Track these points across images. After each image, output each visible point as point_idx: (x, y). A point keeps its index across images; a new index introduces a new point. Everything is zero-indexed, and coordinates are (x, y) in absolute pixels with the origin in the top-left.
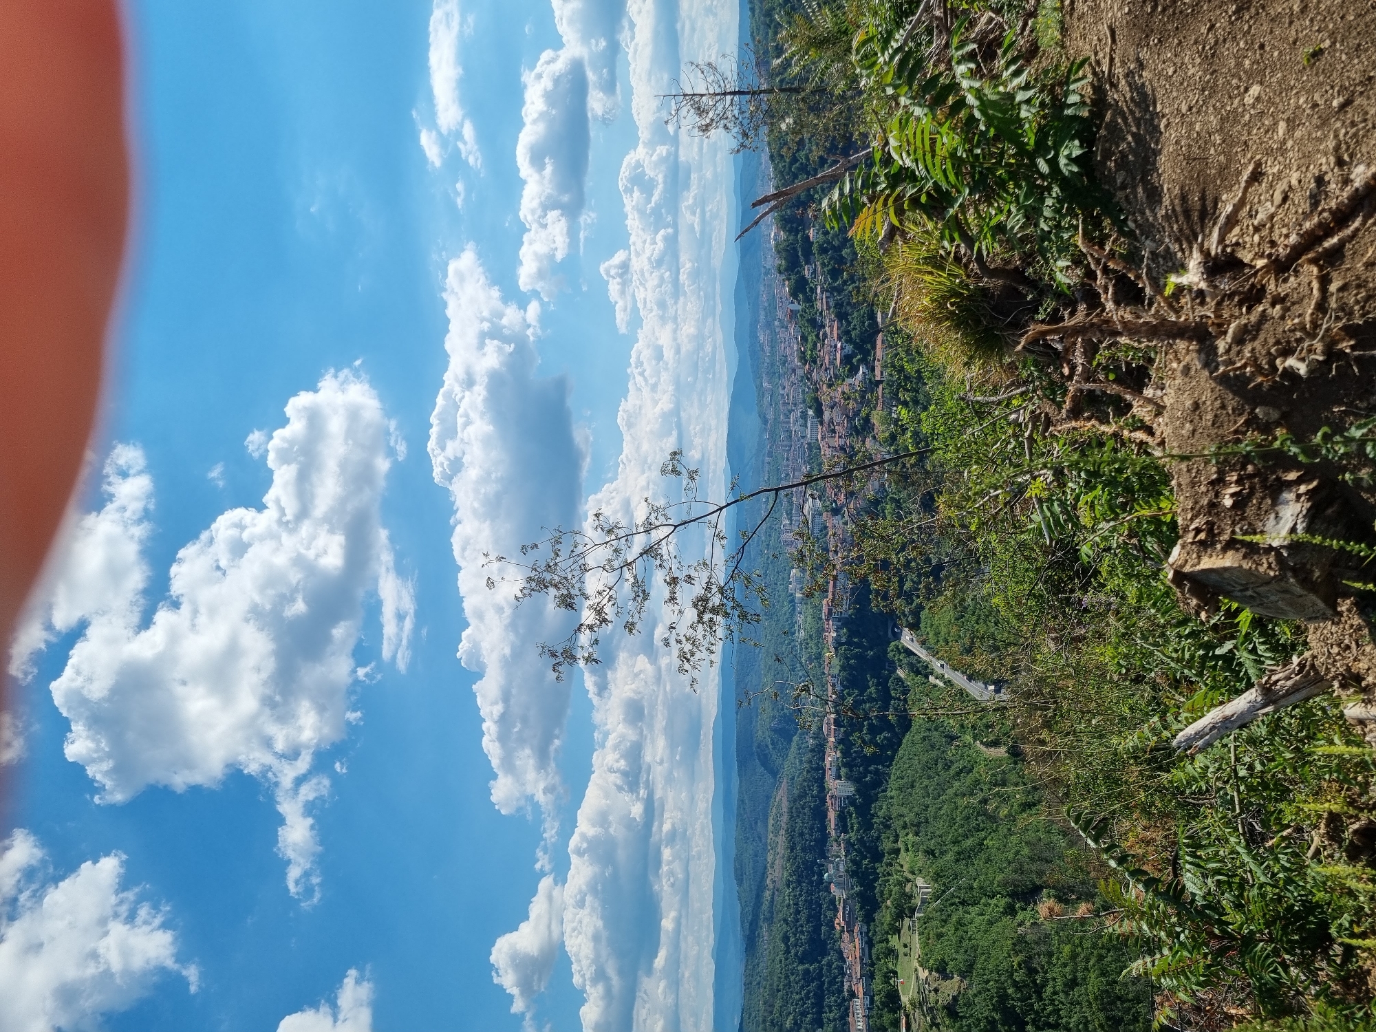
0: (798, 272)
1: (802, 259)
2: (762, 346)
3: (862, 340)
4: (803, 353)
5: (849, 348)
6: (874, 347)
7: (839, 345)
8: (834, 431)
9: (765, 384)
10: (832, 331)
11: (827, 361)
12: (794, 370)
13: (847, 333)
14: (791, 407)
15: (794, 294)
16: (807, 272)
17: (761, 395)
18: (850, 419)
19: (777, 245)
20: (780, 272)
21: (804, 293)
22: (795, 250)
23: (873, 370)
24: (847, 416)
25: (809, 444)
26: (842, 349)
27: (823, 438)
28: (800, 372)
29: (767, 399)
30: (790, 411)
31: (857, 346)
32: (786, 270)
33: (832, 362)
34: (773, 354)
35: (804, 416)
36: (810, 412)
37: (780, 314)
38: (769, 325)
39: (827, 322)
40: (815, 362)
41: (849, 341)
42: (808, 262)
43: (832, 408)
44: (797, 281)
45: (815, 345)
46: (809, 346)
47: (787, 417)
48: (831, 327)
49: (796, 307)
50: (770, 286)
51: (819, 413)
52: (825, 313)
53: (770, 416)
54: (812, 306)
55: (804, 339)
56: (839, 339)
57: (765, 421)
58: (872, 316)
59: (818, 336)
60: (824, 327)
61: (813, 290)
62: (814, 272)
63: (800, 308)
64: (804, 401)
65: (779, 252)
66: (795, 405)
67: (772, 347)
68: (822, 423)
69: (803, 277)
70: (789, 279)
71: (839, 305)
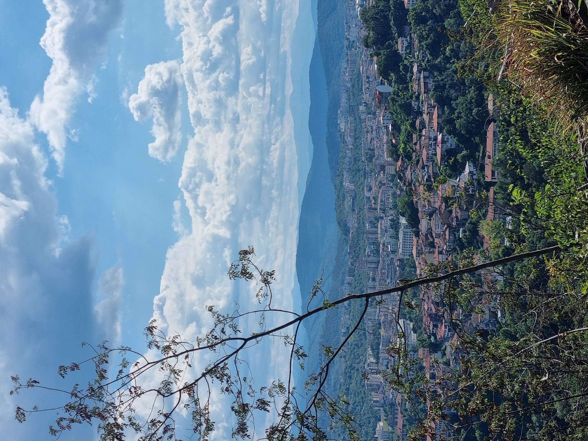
0: (390, 46)
1: (394, 29)
2: (342, 136)
3: (468, 132)
4: (395, 146)
5: (452, 142)
6: (484, 141)
7: (440, 137)
8: (432, 245)
9: (346, 184)
10: (431, 119)
11: (424, 157)
12: (383, 168)
13: (450, 122)
14: (379, 213)
15: (384, 72)
16: (401, 46)
17: (341, 198)
18: (454, 231)
19: (364, 13)
20: (367, 46)
21: (397, 72)
22: (386, 18)
23: (482, 169)
24: (449, 226)
25: (401, 260)
26: (443, 142)
27: (419, 253)
28: (391, 170)
29: (348, 202)
30: (378, 219)
31: (461, 139)
32: (375, 43)
33: (431, 159)
34: (357, 147)
35: (395, 225)
36: (403, 221)
37: (366, 97)
38: (352, 110)
39: (425, 108)
40: (409, 158)
41: (453, 132)
42: (401, 34)
43: (431, 215)
44: (388, 57)
45: (409, 136)
46: (402, 138)
47: (374, 225)
48: (430, 114)
49: (386, 89)
50: (354, 62)
51: (414, 221)
52: (423, 97)
53: (352, 223)
54: (406, 89)
55: (396, 128)
56: (440, 129)
57: (346, 231)
58: (481, 102)
59: (413, 125)
60: (421, 113)
61: (408, 69)
62: (410, 46)
63: (390, 90)
64: (395, 207)
65: (366, 21)
66: (384, 211)
67: (356, 138)
68: (417, 234)
69: (396, 51)
70: (378, 54)
71: (440, 88)
